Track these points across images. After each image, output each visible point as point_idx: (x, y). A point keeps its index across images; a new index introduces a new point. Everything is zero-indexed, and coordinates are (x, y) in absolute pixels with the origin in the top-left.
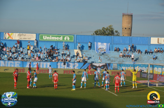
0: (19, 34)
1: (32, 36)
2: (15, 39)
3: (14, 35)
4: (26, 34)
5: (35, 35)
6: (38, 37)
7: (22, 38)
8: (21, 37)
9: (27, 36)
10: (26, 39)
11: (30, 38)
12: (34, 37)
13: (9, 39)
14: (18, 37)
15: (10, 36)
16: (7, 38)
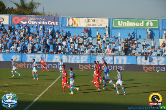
0: (86, 19)
1: (103, 22)
2: (81, 26)
3: (79, 20)
4: (95, 19)
5: (107, 20)
6: (111, 22)
7: (90, 25)
8: (89, 24)
9: (97, 22)
10: (96, 25)
11: (101, 24)
12: (106, 23)
13: (73, 26)
14: (85, 23)
15: (75, 22)
16: (70, 25)
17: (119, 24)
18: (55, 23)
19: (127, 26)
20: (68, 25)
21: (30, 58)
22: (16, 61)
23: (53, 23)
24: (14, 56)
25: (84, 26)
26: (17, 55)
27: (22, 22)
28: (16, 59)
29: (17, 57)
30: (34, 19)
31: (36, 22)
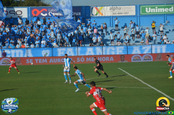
0: (111, 7)
1: (130, 10)
2: (106, 15)
3: (104, 9)
4: (121, 7)
6: (138, 10)
7: (116, 14)
8: (115, 12)
9: (123, 10)
10: (122, 13)
11: (127, 12)
12: (133, 11)
13: (98, 15)
14: (110, 11)
15: (99, 12)
16: (95, 14)
17: (147, 11)
18: (78, 13)
19: (155, 13)
20: (92, 15)
21: (61, 52)
22: (46, 56)
23: (75, 14)
24: (44, 51)
25: (109, 15)
26: (46, 50)
27: (42, 14)
28: (47, 54)
29: (47, 52)
30: (54, 10)
31: (57, 13)
